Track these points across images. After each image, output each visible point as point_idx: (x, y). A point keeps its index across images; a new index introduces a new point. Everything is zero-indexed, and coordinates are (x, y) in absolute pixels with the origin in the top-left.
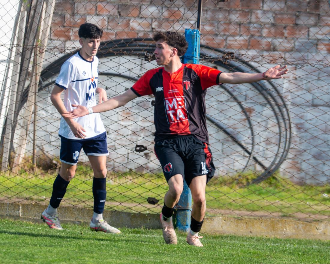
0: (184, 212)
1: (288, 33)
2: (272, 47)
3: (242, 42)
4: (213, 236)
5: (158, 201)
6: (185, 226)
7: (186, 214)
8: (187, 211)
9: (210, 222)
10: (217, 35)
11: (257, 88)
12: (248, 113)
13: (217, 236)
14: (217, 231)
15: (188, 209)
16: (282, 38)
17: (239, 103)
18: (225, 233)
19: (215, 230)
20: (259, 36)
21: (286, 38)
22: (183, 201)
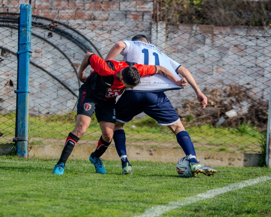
0: (23, 142)
1: (104, 7)
2: (92, 17)
3: (70, 14)
4: (45, 159)
5: (3, 134)
6: (23, 153)
7: (24, 144)
8: (24, 141)
9: (42, 149)
10: (51, 9)
11: (82, 48)
12: (75, 67)
13: (47, 160)
14: (47, 156)
15: (25, 139)
16: (100, 10)
17: (69, 60)
18: (54, 157)
19: (45, 155)
20: (83, 9)
21: (103, 10)
22: (21, 134)
